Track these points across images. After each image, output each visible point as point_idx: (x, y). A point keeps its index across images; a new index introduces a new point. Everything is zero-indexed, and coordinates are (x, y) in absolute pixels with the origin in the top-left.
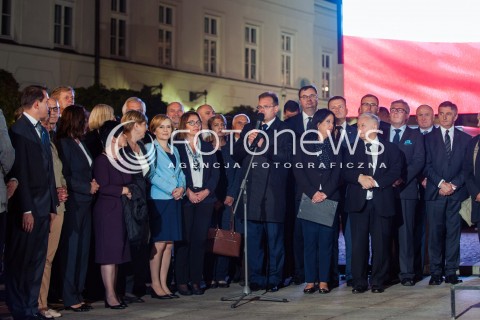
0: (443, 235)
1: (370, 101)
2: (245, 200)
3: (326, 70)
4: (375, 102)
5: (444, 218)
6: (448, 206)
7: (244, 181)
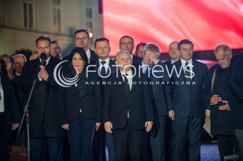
0: (187, 145)
1: (126, 40)
2: (28, 121)
3: (89, 20)
4: (131, 41)
5: (188, 131)
6: (190, 123)
7: (26, 106)
